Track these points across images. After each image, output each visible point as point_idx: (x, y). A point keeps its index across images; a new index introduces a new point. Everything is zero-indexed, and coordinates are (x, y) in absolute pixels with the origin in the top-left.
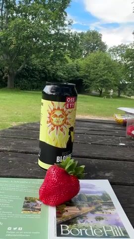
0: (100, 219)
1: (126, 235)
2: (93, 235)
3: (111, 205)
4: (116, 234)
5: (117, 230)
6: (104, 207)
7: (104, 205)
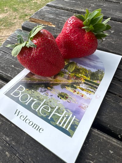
0: (63, 97)
1: (71, 131)
2: (37, 110)
3: (94, 86)
4: (60, 123)
5: (67, 119)
6: (83, 86)
7: (85, 83)
